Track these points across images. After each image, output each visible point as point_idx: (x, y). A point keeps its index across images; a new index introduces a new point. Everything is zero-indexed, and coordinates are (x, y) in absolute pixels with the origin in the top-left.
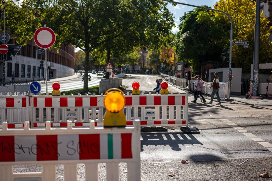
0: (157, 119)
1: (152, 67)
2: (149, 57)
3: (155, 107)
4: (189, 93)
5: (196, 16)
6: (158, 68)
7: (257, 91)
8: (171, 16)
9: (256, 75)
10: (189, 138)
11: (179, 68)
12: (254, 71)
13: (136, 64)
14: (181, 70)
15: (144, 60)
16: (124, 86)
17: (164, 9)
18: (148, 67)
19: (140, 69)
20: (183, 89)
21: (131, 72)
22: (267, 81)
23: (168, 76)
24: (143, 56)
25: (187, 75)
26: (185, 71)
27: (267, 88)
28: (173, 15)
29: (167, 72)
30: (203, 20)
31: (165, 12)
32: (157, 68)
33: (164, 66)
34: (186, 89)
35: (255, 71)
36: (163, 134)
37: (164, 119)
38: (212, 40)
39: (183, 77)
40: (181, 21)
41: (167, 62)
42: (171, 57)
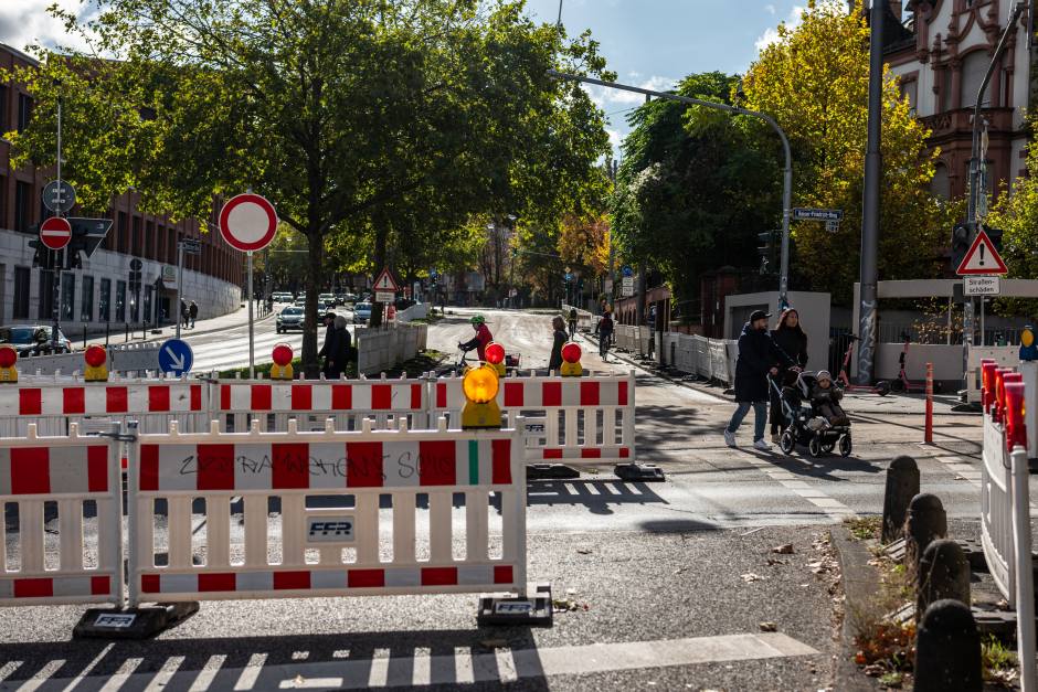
0: (553, 444)
1: (532, 280)
2: (518, 243)
3: (545, 411)
4: (659, 375)
5: (685, 112)
6: (553, 285)
7: (872, 370)
8: (597, 118)
9: (868, 316)
10: (635, 491)
11: (629, 286)
12: (862, 306)
13: (470, 270)
14: (635, 295)
15: (499, 253)
16: (435, 351)
17: (573, 95)
18: (517, 279)
19: (486, 286)
20: (638, 362)
21: (450, 297)
22: (901, 339)
23: (589, 314)
24: (497, 241)
25: (654, 312)
26: (649, 299)
27: (902, 360)
28: (602, 115)
29: (586, 297)
30: (706, 128)
31: (576, 105)
32: (550, 283)
33: (573, 277)
34: (648, 364)
35: (864, 303)
36: (569, 482)
37: (571, 442)
38: (736, 197)
39: (643, 323)
40: (632, 125)
41: (585, 263)
42: (602, 245)
